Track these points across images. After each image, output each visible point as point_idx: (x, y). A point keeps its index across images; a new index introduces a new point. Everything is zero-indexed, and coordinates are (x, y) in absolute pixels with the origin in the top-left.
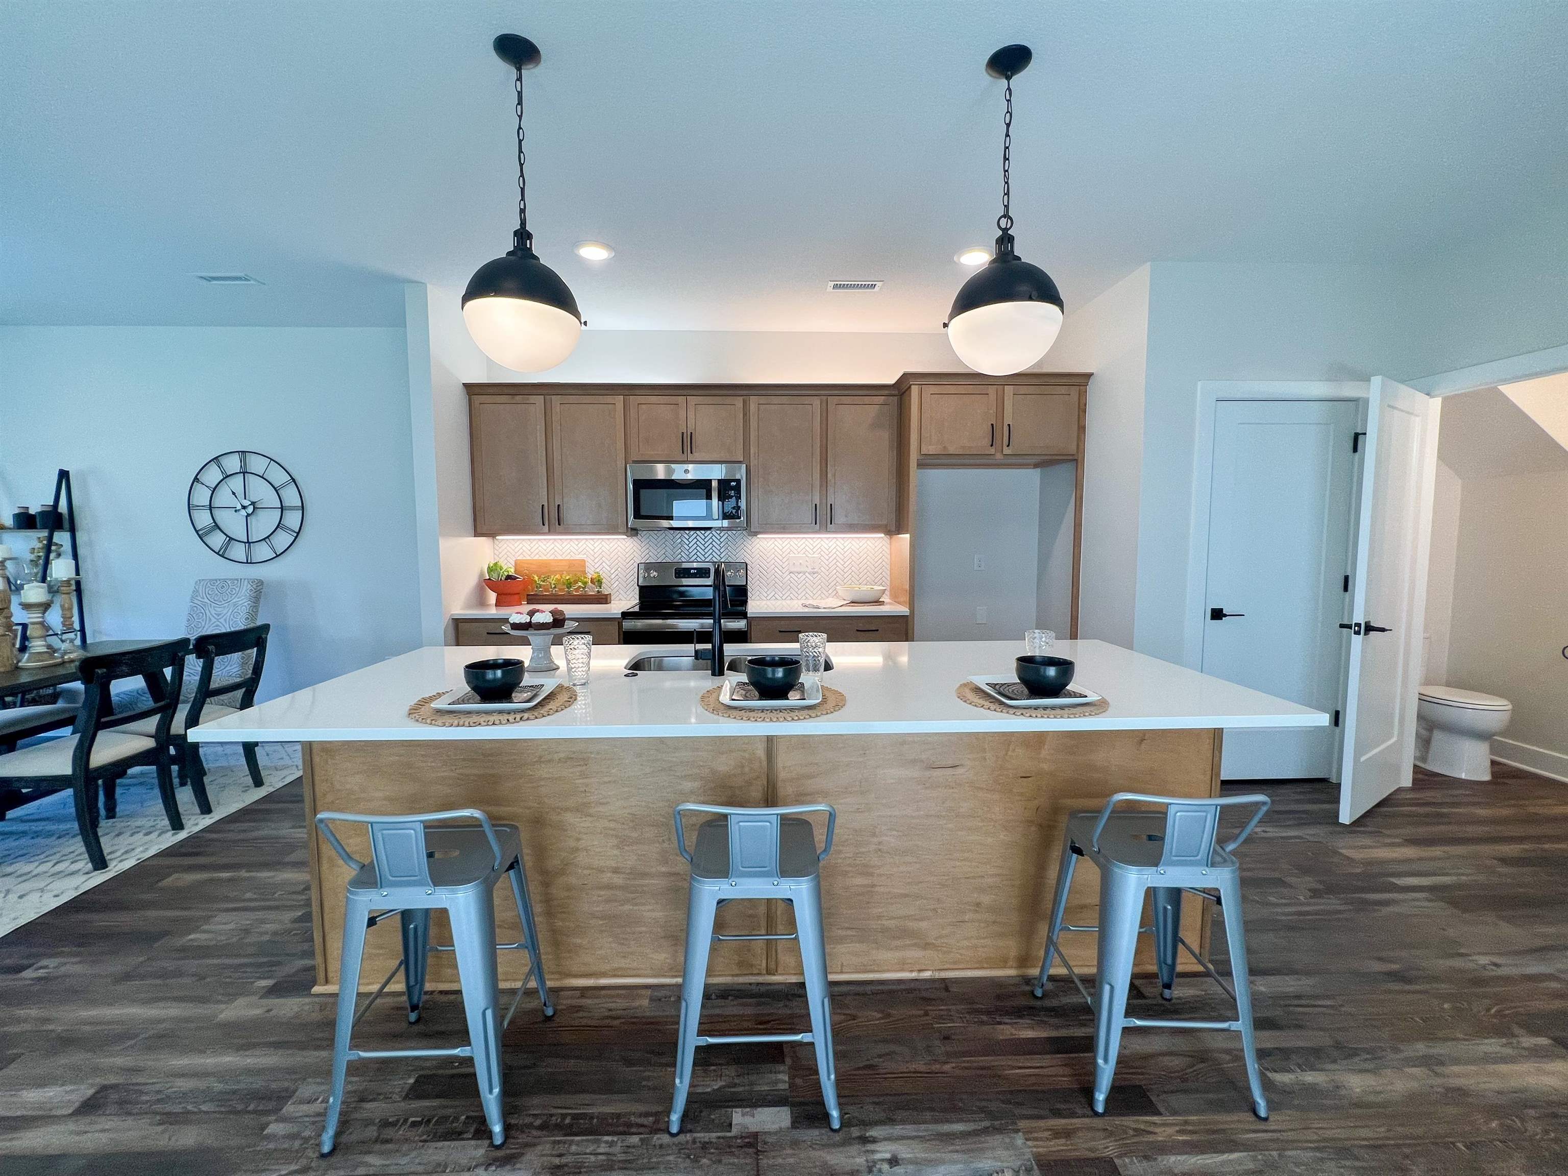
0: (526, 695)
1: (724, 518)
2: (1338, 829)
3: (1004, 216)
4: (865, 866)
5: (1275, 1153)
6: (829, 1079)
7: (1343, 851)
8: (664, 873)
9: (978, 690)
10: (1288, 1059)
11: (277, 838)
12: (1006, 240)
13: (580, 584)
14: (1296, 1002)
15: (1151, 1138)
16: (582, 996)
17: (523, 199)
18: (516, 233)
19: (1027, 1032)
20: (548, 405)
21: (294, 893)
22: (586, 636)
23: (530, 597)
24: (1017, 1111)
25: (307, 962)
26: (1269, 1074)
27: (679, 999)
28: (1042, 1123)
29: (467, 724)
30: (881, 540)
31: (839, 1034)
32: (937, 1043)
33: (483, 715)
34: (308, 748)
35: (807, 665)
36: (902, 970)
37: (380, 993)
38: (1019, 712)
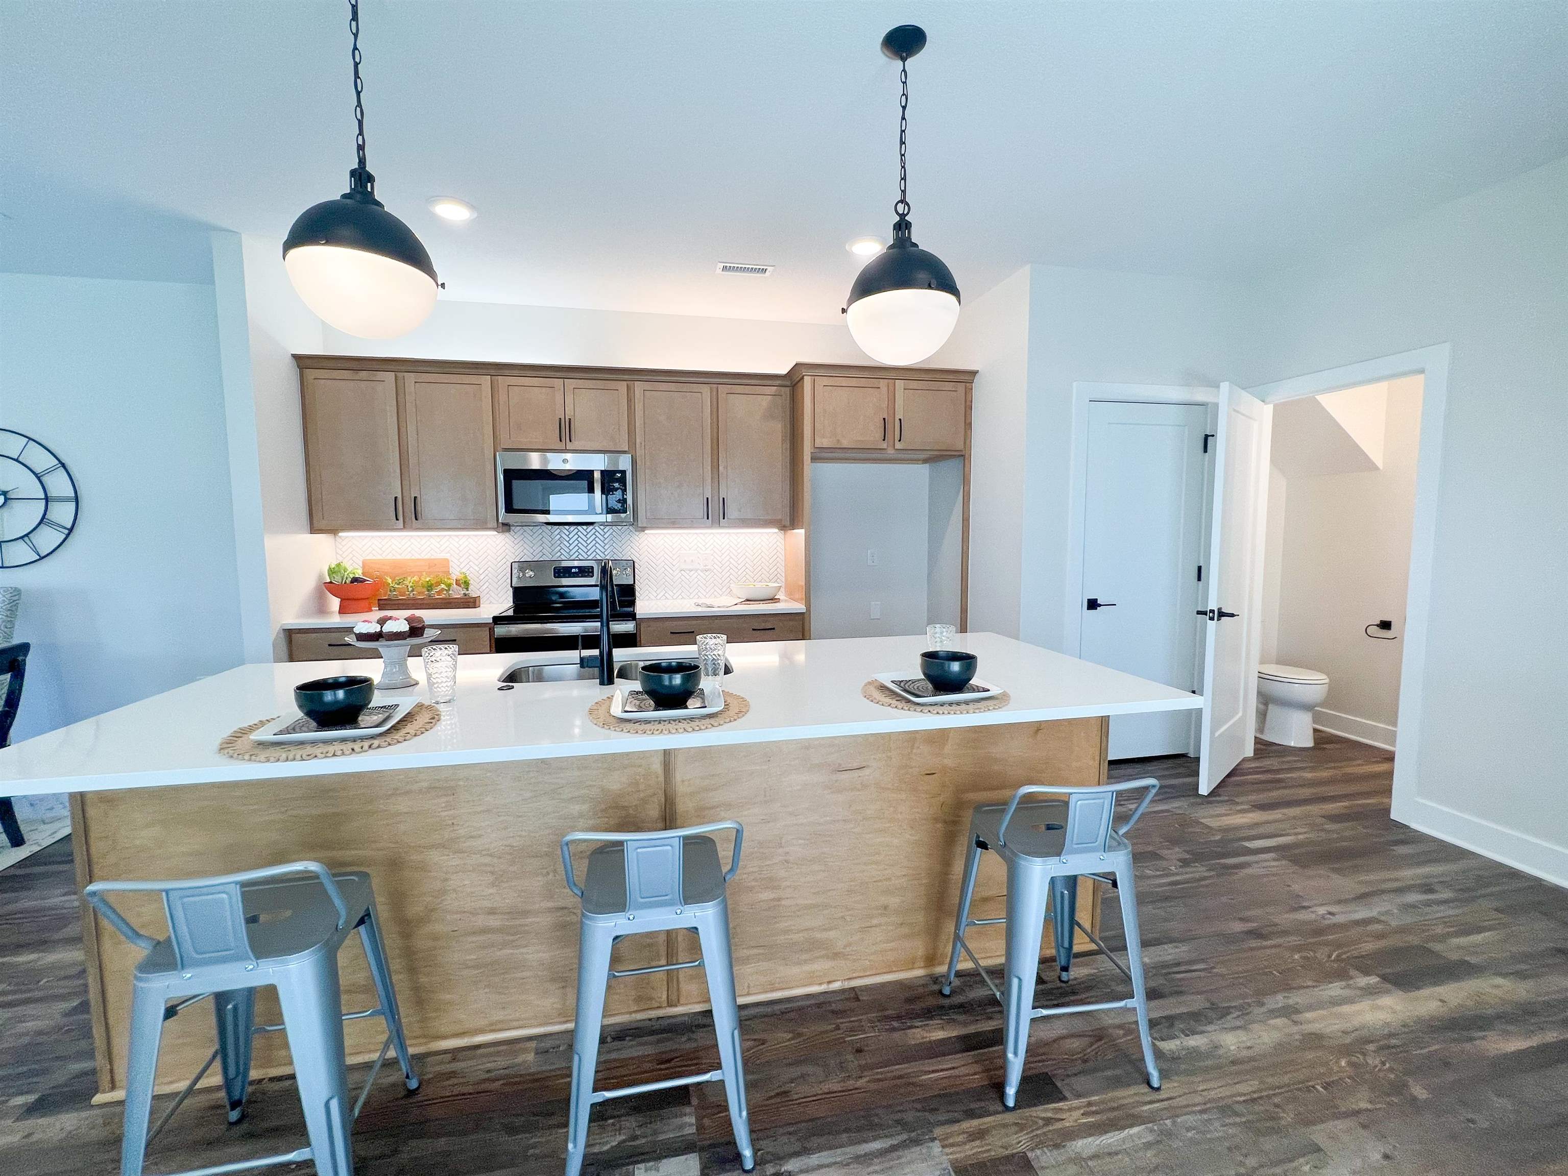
0: (376, 717)
1: (608, 513)
2: (1198, 800)
3: (901, 201)
4: (771, 879)
5: (1168, 1122)
6: (740, 1116)
7: (1202, 821)
8: (549, 908)
9: (883, 688)
10: (1172, 1026)
11: (44, 909)
12: (902, 226)
13: (443, 586)
14: (1175, 969)
15: (1058, 1125)
16: (454, 1059)
17: (361, 133)
18: (353, 173)
19: (938, 1033)
20: (400, 383)
21: (66, 978)
22: (451, 646)
23: (381, 602)
24: (932, 1118)
25: (86, 1065)
26: (1157, 1043)
27: (571, 1047)
28: (956, 1127)
29: (298, 757)
30: (776, 535)
31: (750, 1064)
32: (850, 1057)
33: (321, 745)
34: (80, 801)
35: (706, 669)
36: (810, 984)
37: (190, 1091)
38: (926, 709)
